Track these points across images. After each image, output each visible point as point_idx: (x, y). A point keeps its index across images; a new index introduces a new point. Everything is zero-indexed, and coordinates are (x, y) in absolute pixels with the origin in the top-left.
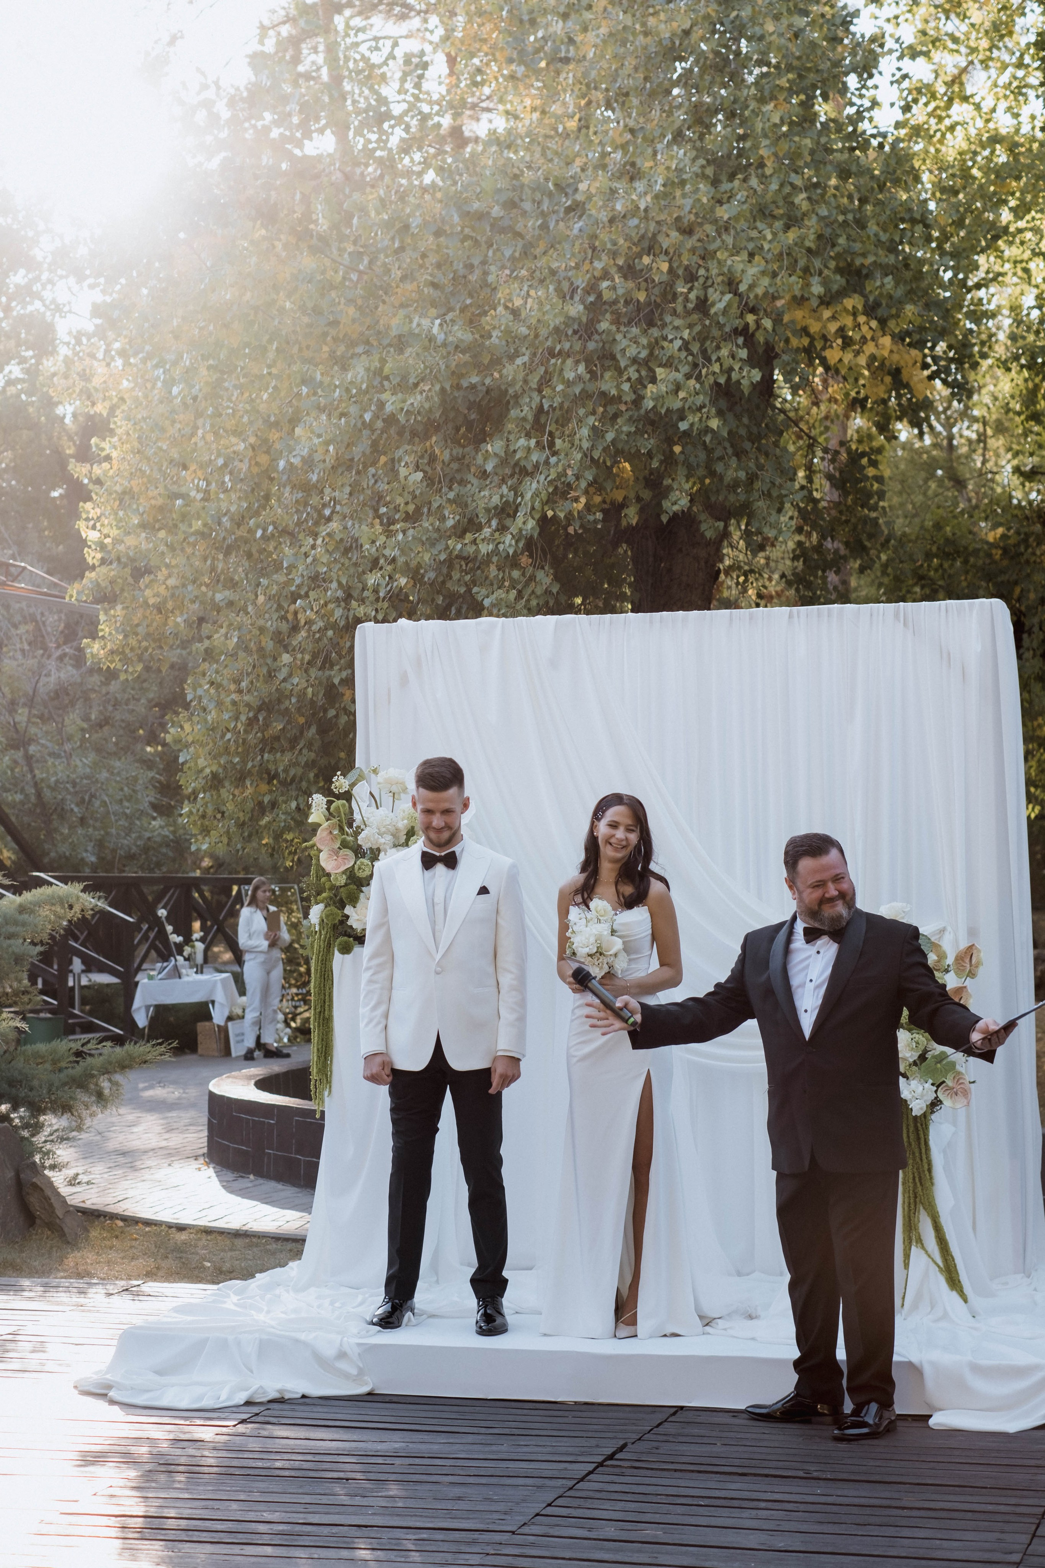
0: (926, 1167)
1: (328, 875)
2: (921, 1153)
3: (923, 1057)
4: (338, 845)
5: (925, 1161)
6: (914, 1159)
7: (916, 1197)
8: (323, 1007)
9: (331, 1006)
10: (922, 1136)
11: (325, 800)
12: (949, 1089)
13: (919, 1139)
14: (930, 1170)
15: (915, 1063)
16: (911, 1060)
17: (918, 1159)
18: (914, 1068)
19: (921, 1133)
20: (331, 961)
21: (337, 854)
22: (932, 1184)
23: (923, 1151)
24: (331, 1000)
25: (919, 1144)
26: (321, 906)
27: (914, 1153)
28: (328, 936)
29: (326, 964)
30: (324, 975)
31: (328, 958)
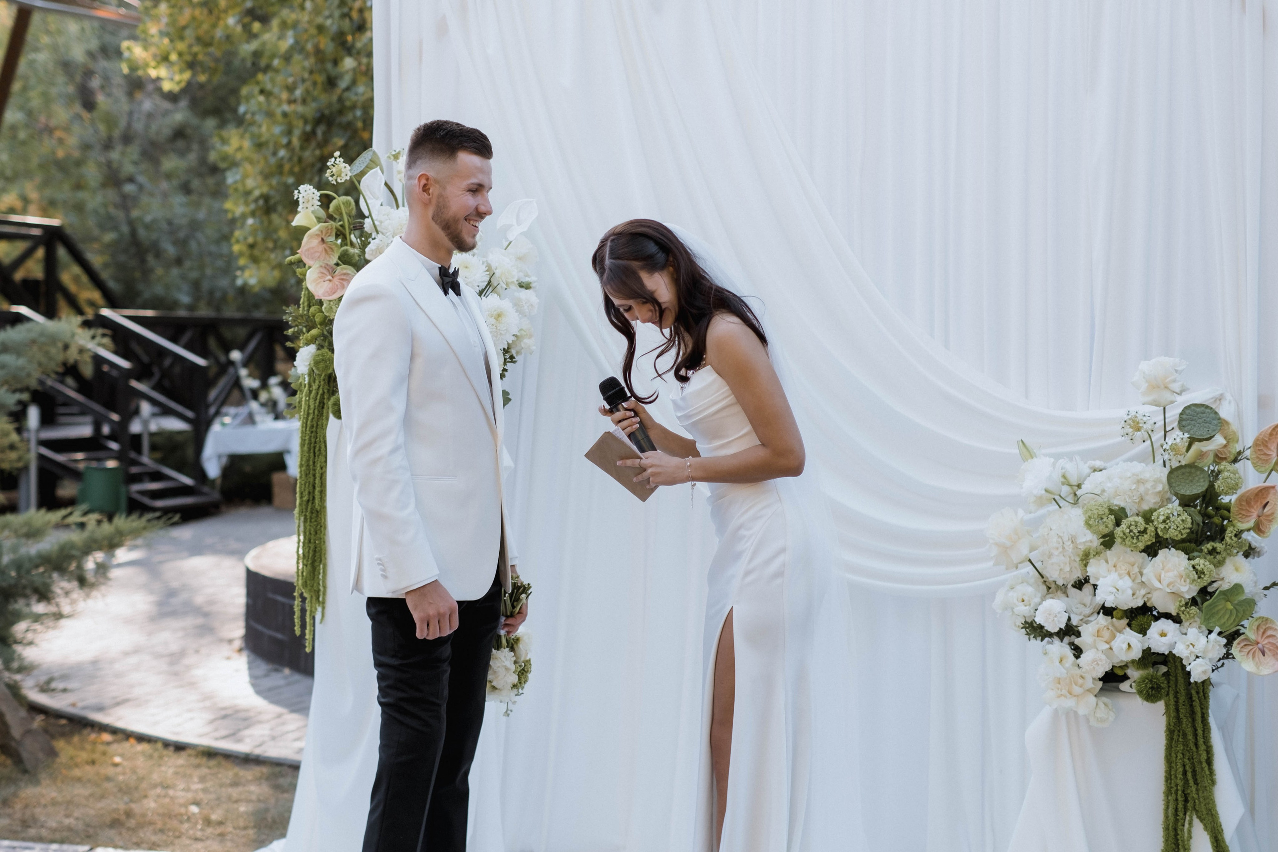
0: (1204, 756)
1: (321, 303)
2: (1196, 735)
3: (1204, 593)
4: (335, 259)
5: (1202, 747)
6: (1186, 745)
7: (1186, 801)
8: (311, 494)
9: (323, 492)
10: (1198, 709)
11: (318, 194)
12: (1249, 643)
13: (1193, 713)
14: (1209, 762)
15: (1194, 602)
16: (1188, 596)
17: (1192, 745)
18: (1194, 609)
19: (1196, 704)
20: (324, 428)
21: (333, 272)
22: (1213, 782)
23: (1200, 732)
24: (323, 484)
25: (1194, 720)
26: (312, 348)
27: (1185, 735)
28: (321, 392)
29: (316, 432)
30: (315, 447)
31: (320, 423)
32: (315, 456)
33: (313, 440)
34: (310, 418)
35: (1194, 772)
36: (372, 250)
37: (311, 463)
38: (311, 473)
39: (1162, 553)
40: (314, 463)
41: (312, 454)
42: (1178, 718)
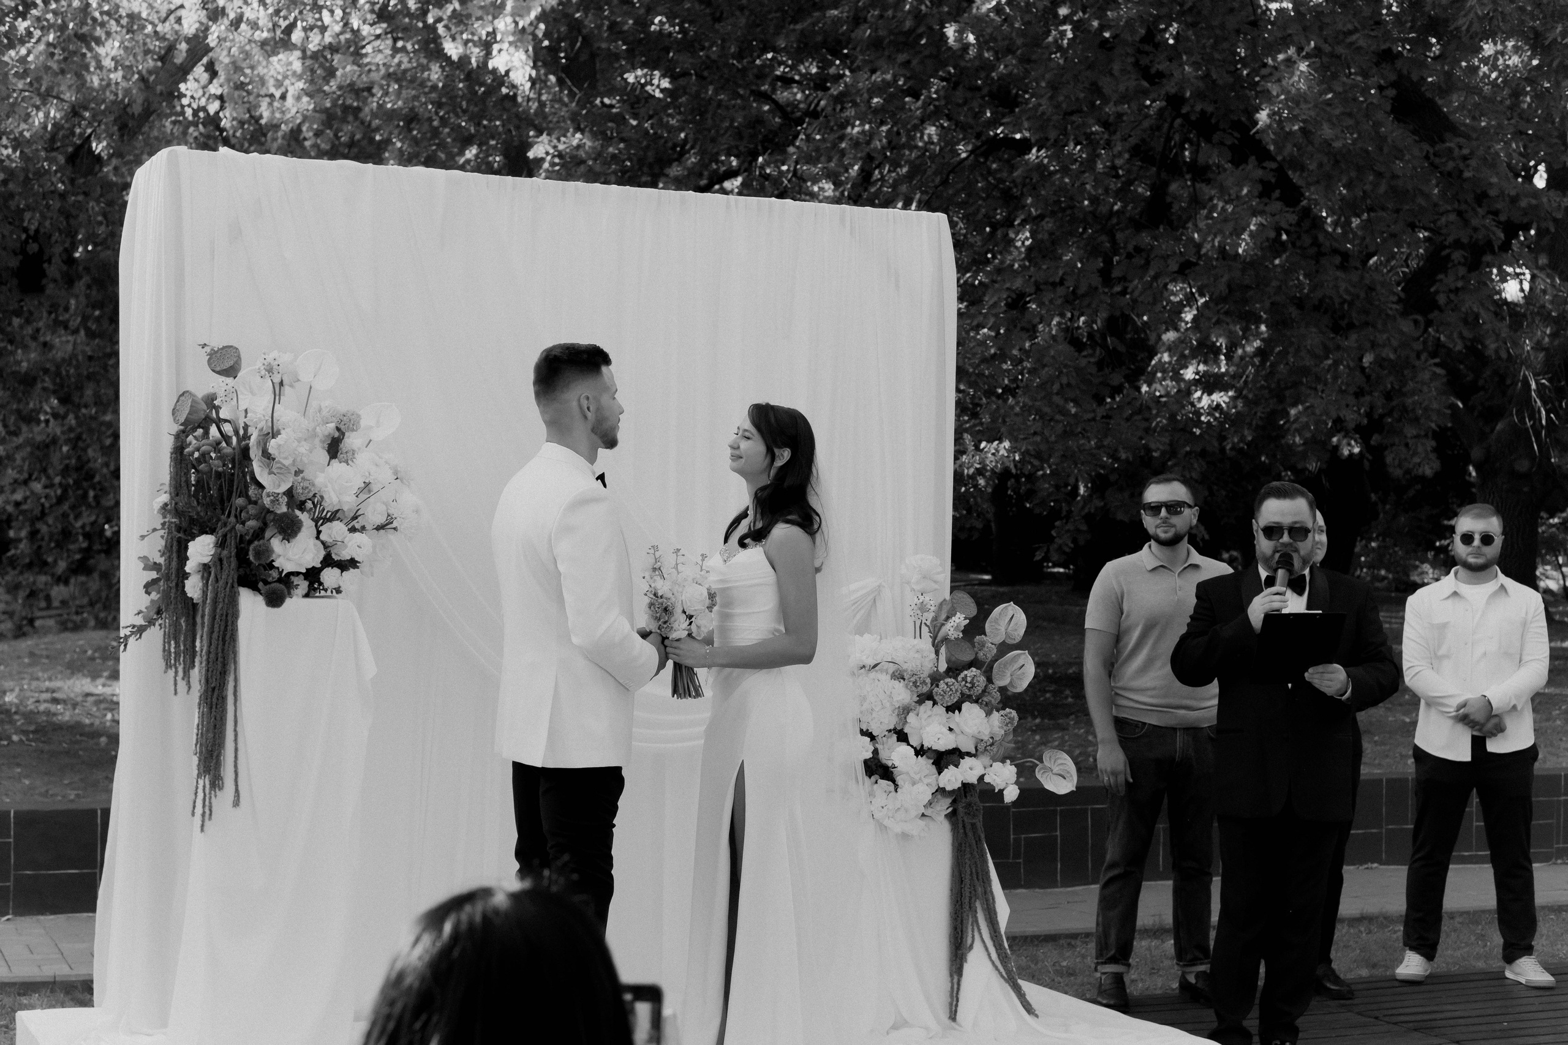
28: (230, 581)
29: (227, 622)
30: (224, 635)
31: (230, 612)
32: (224, 645)
33: (222, 628)
34: (220, 606)
35: (977, 874)
36: (280, 446)
37: (220, 650)
38: (220, 659)
39: (966, 706)
40: (223, 650)
41: (221, 643)
42: (965, 833)
